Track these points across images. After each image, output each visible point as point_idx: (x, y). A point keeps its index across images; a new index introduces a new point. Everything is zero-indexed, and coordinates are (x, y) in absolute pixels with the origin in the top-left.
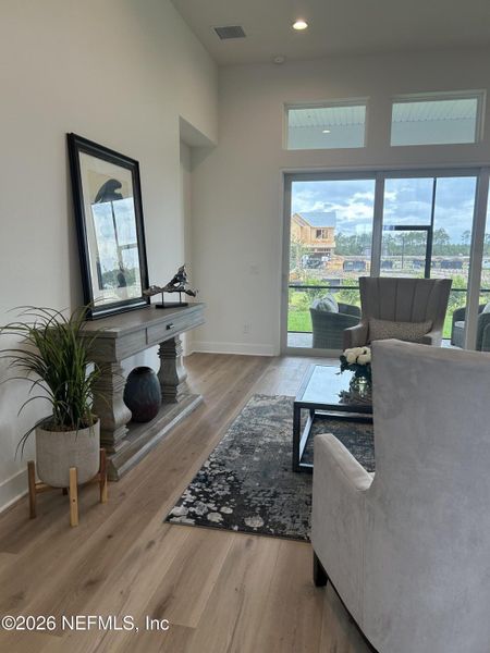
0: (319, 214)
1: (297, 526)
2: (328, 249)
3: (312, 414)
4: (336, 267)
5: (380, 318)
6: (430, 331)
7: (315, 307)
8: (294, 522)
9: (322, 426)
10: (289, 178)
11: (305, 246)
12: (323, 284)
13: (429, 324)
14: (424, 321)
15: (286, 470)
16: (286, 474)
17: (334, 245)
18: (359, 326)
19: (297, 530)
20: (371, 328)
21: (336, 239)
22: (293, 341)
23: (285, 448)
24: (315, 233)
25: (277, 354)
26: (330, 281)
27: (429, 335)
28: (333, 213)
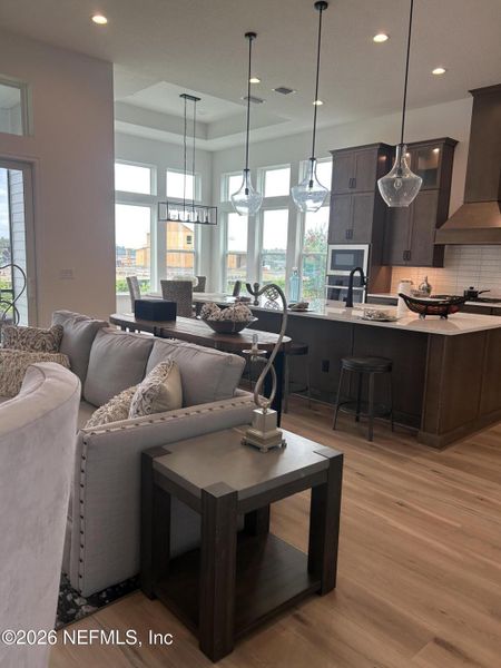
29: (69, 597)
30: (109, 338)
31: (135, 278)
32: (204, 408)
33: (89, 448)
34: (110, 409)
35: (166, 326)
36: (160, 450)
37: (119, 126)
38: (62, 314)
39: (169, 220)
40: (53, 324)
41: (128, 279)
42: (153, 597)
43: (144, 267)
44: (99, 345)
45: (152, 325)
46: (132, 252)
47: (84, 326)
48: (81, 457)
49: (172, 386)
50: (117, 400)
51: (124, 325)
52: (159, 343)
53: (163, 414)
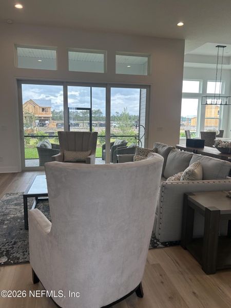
0: (43, 100)
1: (25, 256)
2: (49, 118)
3: (36, 199)
4: (53, 126)
5: (69, 150)
6: (90, 155)
7: (39, 146)
8: (24, 255)
9: (42, 204)
10: (20, 82)
11: (37, 116)
12: (46, 135)
13: (89, 152)
14: (87, 150)
15: (21, 229)
16: (21, 231)
17: (51, 115)
18: (59, 154)
19: (26, 258)
20: (65, 155)
21: (52, 112)
22: (28, 163)
23: (21, 219)
24: (41, 110)
25: (20, 171)
26: (49, 133)
27: (89, 157)
28: (50, 100)
29: (155, 241)
30: (175, 153)
31: (189, 131)
32: (211, 181)
33: (165, 189)
34: (173, 178)
35: (199, 150)
36: (191, 194)
37: (186, 64)
38: (157, 144)
39: (207, 104)
40: (154, 147)
41: (186, 131)
42: (185, 249)
43: (194, 127)
44: (171, 156)
45: (193, 149)
46: (189, 120)
47: (165, 148)
48: (162, 191)
49: (198, 171)
50: (177, 175)
51: (182, 149)
52: (195, 156)
53: (193, 181)
